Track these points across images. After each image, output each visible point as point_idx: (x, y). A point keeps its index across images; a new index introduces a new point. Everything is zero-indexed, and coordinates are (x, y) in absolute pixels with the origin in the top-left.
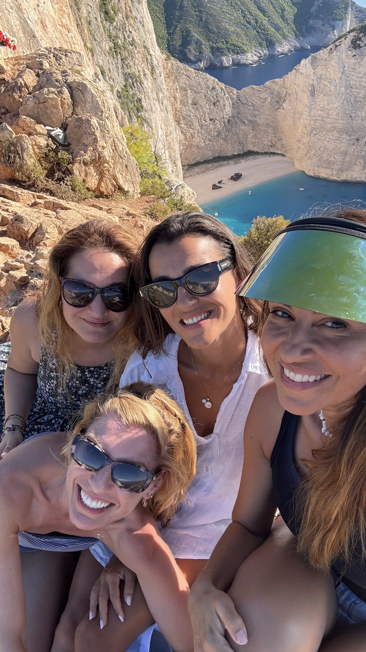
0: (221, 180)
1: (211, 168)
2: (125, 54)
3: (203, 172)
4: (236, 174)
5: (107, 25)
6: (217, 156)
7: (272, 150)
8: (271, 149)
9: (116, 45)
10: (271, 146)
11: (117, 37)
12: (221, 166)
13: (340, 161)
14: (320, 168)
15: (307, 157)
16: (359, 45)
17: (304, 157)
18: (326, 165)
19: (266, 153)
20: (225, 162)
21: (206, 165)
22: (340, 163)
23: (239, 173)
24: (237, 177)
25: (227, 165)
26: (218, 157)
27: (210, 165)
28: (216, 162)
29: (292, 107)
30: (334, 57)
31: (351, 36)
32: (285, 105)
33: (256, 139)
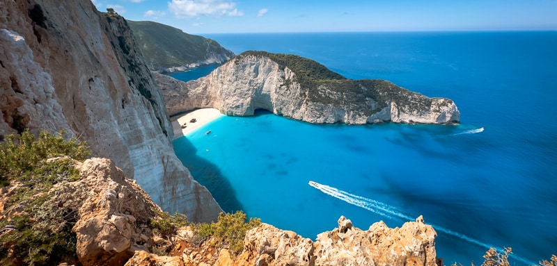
0: (186, 123)
2: (137, 69)
4: (193, 119)
5: (125, 55)
7: (207, 106)
9: (132, 65)
10: (207, 104)
11: (132, 61)
16: (238, 63)
19: (205, 108)
24: (194, 121)
25: (186, 115)
28: (180, 115)
29: (213, 88)
30: (228, 68)
31: (234, 60)
32: (209, 87)
33: (198, 103)
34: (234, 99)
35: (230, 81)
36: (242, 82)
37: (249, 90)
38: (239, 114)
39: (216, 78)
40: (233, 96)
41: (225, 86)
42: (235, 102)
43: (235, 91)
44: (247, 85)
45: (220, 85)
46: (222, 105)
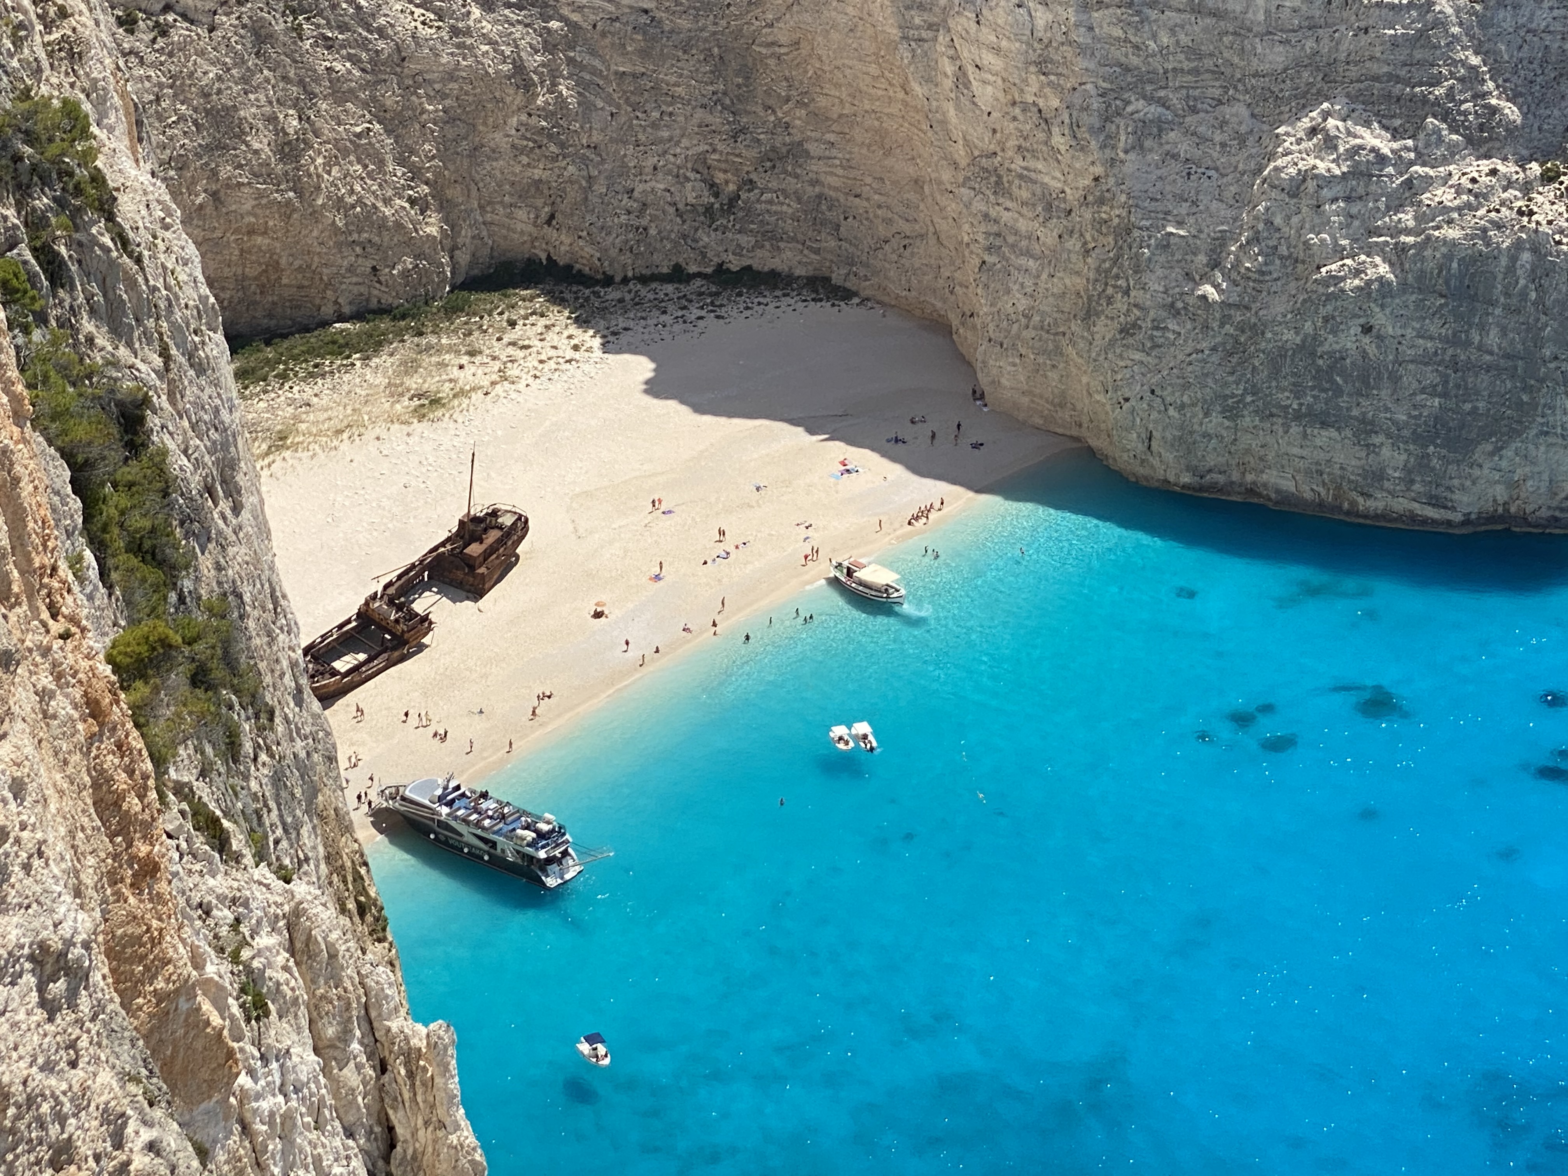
13: (1425, 360)
14: (1247, 421)
15: (1104, 329)
17: (1076, 327)
18: (1298, 391)
22: (1431, 377)
33: (555, 158)
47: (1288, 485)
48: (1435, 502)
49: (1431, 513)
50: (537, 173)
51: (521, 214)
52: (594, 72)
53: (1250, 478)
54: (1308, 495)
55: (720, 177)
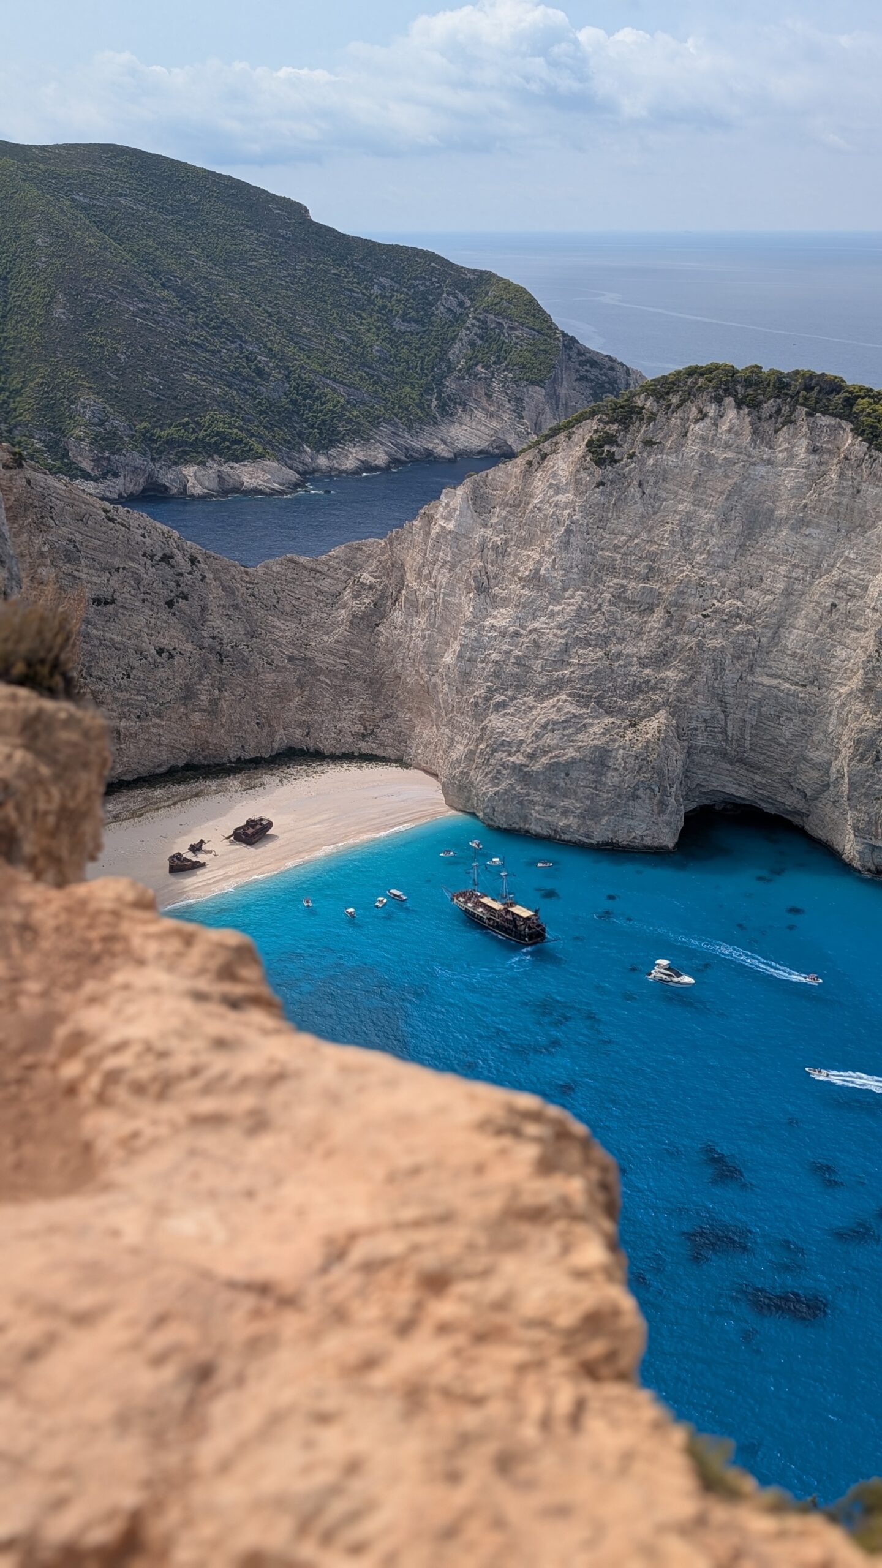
0: (202, 842)
1: (160, 800)
3: (134, 814)
4: (251, 823)
6: (181, 763)
7: (364, 747)
8: (362, 744)
10: (363, 735)
12: (197, 795)
13: (586, 785)
14: (526, 805)
15: (481, 772)
16: (611, 455)
17: (472, 772)
19: (348, 757)
20: (213, 784)
21: (147, 792)
23: (261, 819)
24: (253, 833)
25: (217, 792)
26: (188, 767)
27: (158, 793)
28: (179, 783)
29: (420, 622)
30: (539, 484)
31: (587, 431)
32: (397, 616)
33: (311, 713)
34: (547, 710)
35: (535, 580)
36: (619, 597)
37: (660, 659)
38: (568, 824)
39: (446, 554)
40: (543, 693)
41: (502, 618)
42: (549, 739)
43: (561, 661)
44: (655, 620)
45: (466, 604)
46: (460, 750)
47: (539, 830)
48: (588, 836)
49: (587, 840)
50: (304, 718)
51: (297, 732)
52: (327, 684)
53: (527, 826)
54: (545, 833)
55: (367, 724)
